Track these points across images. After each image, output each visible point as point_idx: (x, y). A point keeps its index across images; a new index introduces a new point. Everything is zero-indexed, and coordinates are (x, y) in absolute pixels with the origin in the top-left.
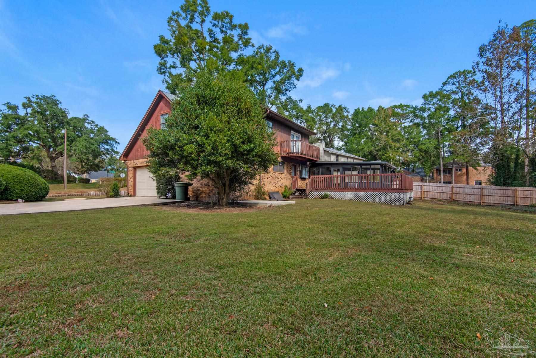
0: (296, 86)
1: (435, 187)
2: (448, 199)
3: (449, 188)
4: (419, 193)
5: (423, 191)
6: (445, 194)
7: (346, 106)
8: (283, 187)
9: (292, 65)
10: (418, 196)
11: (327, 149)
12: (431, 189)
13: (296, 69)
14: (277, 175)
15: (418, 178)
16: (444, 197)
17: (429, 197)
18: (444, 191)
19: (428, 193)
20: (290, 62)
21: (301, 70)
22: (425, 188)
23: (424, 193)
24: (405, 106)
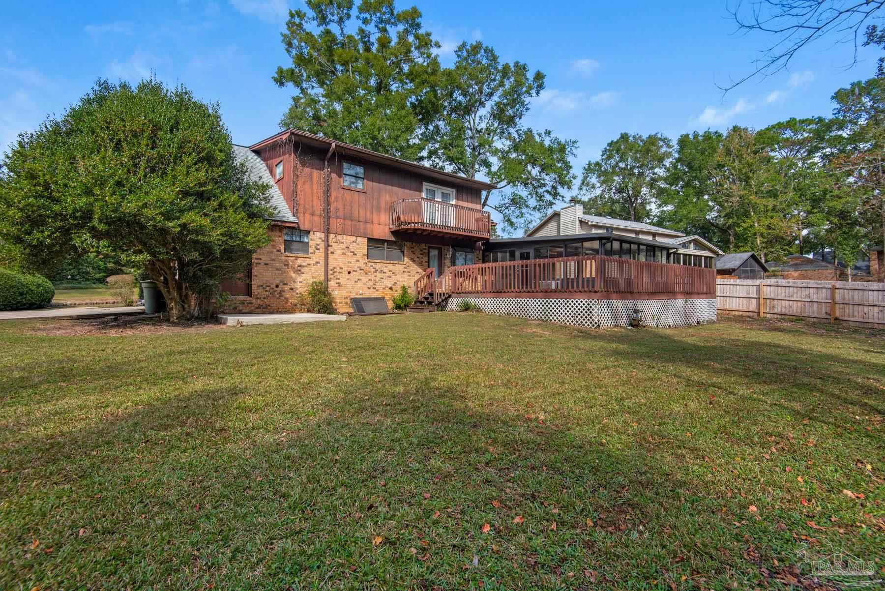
0: (529, 106)
1: (791, 289)
2: (824, 316)
3: (824, 290)
4: (754, 301)
5: (762, 296)
6: (815, 305)
7: (665, 135)
8: (398, 288)
9: (521, 69)
10: (751, 309)
11: (588, 218)
12: (781, 293)
13: (530, 75)
14: (378, 266)
15: (829, 271)
16: (813, 311)
17: (776, 311)
18: (815, 298)
19: (776, 302)
20: (517, 64)
21: (539, 76)
22: (768, 292)
23: (765, 304)
24: (802, 122)
